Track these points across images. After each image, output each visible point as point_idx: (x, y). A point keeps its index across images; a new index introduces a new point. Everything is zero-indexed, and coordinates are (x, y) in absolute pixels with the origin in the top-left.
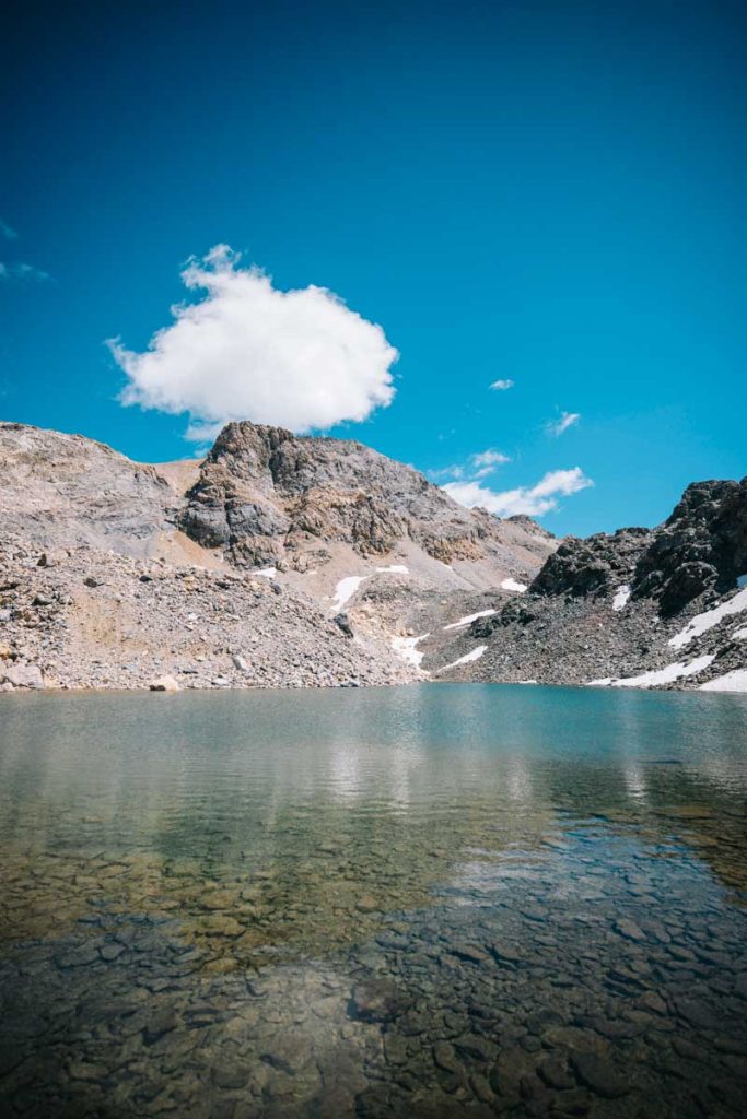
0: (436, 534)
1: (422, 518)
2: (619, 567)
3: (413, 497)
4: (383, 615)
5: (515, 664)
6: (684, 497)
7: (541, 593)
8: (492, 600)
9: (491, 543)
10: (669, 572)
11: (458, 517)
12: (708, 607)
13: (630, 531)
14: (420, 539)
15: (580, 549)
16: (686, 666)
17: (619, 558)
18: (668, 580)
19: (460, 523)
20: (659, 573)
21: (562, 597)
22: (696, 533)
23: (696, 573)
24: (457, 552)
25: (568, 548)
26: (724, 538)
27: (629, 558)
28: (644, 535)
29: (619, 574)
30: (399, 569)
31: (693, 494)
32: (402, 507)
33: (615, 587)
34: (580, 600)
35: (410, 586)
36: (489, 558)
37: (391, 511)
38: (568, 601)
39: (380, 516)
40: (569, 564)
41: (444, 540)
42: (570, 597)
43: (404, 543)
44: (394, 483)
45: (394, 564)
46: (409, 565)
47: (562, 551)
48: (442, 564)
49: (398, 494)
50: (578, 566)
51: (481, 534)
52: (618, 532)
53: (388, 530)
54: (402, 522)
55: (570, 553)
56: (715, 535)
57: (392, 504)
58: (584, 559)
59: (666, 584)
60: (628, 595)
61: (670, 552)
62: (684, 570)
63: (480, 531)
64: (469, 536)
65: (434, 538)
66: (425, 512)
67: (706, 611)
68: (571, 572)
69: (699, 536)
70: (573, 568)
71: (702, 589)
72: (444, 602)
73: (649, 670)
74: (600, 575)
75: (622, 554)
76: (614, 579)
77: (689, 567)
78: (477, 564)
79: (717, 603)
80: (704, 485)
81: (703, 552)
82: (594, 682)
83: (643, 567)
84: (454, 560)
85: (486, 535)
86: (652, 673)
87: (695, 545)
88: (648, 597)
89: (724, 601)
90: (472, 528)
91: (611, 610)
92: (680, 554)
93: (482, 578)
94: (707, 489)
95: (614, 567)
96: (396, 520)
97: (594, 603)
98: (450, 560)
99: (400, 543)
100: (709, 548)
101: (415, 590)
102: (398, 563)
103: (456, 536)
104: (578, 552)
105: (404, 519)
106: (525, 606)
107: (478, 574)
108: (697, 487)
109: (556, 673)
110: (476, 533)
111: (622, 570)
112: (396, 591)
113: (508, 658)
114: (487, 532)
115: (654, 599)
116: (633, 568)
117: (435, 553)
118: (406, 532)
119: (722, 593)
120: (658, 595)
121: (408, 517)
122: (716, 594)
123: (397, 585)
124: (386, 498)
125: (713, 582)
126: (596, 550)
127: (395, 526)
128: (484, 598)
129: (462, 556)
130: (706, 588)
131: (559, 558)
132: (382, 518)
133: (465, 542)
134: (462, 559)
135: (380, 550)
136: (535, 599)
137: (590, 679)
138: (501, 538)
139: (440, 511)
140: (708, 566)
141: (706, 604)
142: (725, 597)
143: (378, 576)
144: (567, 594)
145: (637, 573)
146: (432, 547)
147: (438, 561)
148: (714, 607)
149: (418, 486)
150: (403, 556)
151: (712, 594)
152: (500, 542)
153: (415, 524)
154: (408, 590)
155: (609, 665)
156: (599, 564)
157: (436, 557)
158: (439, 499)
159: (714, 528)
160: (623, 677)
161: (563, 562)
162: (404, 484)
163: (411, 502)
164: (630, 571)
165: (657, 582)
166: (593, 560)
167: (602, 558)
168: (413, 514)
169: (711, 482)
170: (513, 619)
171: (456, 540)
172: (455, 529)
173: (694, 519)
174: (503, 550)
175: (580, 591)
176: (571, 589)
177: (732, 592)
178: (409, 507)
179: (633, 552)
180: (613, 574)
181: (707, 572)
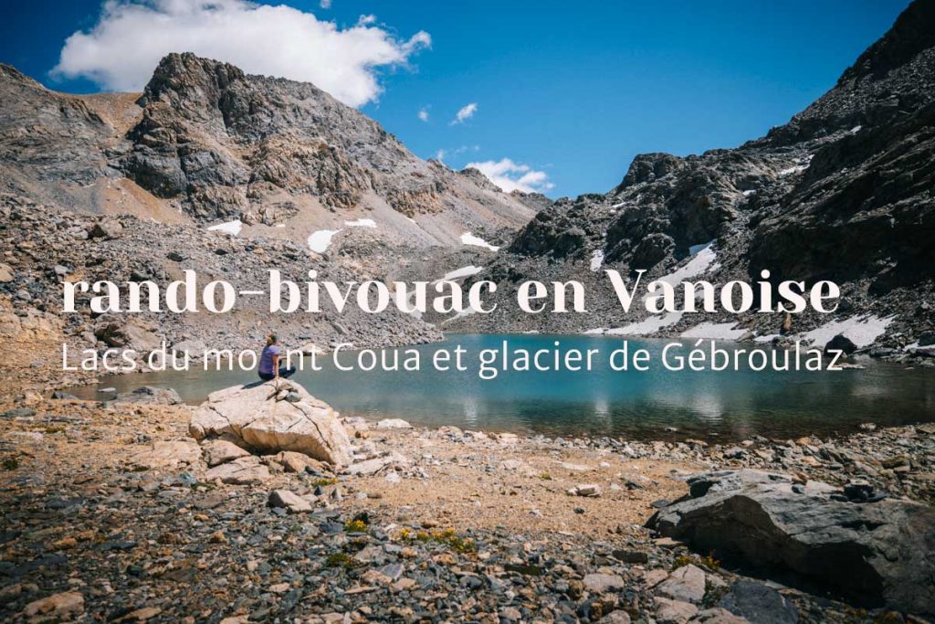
0: (398, 187)
1: (384, 170)
2: (592, 234)
3: (373, 148)
4: (372, 271)
5: (513, 316)
6: (631, 167)
7: (525, 254)
8: (471, 257)
9: (448, 196)
10: (637, 239)
11: (417, 170)
12: (669, 271)
13: (589, 196)
14: (384, 192)
15: (557, 215)
16: (661, 318)
17: (592, 225)
18: (636, 247)
19: (420, 176)
20: (628, 241)
21: (545, 258)
22: (657, 208)
23: (660, 243)
24: (419, 206)
25: (548, 214)
26: (679, 214)
27: (600, 226)
28: (602, 201)
29: (593, 240)
30: (367, 222)
31: (640, 165)
32: (363, 159)
33: (591, 251)
34: (561, 261)
35: (384, 241)
36: (448, 211)
37: (355, 162)
38: (550, 262)
39: (344, 168)
40: (549, 229)
41: (406, 194)
42: (552, 258)
43: (369, 197)
44: (354, 132)
45: (363, 218)
46: (375, 218)
47: (540, 216)
48: (406, 217)
49: (359, 144)
50: (558, 231)
51: (439, 187)
52: (580, 199)
53: (353, 182)
54: (365, 175)
55: (550, 219)
56: (672, 212)
57: (354, 155)
58: (562, 225)
59: (634, 250)
60: (602, 258)
61: (636, 224)
62: (650, 240)
63: (438, 185)
64: (429, 189)
65: (397, 192)
66: (385, 164)
67: (667, 274)
68: (551, 236)
69: (660, 211)
70: (553, 232)
71: (663, 256)
72: (426, 259)
73: (632, 321)
74: (577, 240)
75: (594, 222)
76: (589, 244)
77: (654, 238)
78: (438, 218)
79: (675, 268)
80: (647, 157)
81: (663, 225)
82: (589, 332)
83: (613, 235)
84: (417, 214)
85: (443, 189)
86: (635, 324)
87: (657, 219)
88: (619, 261)
89: (680, 267)
90: (431, 183)
91: (589, 271)
92: (645, 226)
93: (444, 232)
94: (651, 161)
95: (588, 233)
96: (360, 172)
97: (574, 264)
98: (413, 213)
99: (364, 196)
100: (668, 222)
101: (389, 245)
102: (365, 217)
103: (417, 190)
104: (555, 218)
105: (366, 171)
106: (513, 266)
107: (439, 228)
108: (643, 159)
109: (554, 324)
110: (435, 187)
111: (594, 236)
112: (373, 246)
113: (505, 312)
114: (444, 185)
115: (625, 262)
116: (604, 234)
117: (399, 206)
118: (369, 184)
119: (679, 260)
120: (628, 259)
121: (371, 169)
122: (675, 261)
123: (373, 240)
124: (346, 148)
125: (671, 251)
126: (571, 217)
127: (359, 179)
128: (463, 256)
129: (422, 210)
130: (666, 255)
131: (540, 223)
132: (346, 170)
133: (425, 195)
134: (424, 213)
135: (346, 203)
136: (521, 260)
137: (585, 330)
138: (456, 192)
139: (400, 164)
140: (667, 237)
141: (667, 268)
142: (681, 263)
143: (351, 230)
144: (550, 256)
145: (609, 239)
146: (396, 200)
147: (401, 215)
148: (673, 271)
149: (377, 136)
150: (370, 209)
151: (671, 260)
152: (456, 196)
153: (378, 176)
154: (383, 245)
155: (598, 318)
156: (576, 230)
157: (400, 211)
158: (398, 150)
159: (672, 205)
160: (613, 327)
161: (543, 227)
162: (363, 133)
163: (373, 153)
164: (602, 238)
165: (626, 248)
166: (570, 226)
167: (578, 224)
168: (375, 166)
169: (654, 154)
170: (503, 277)
171: (417, 193)
172: (416, 183)
173: (654, 196)
174: (460, 204)
175: (560, 253)
176: (552, 251)
177: (686, 259)
178: (370, 159)
179: (603, 220)
180: (587, 239)
181: (667, 242)
